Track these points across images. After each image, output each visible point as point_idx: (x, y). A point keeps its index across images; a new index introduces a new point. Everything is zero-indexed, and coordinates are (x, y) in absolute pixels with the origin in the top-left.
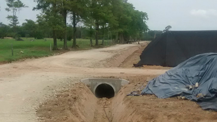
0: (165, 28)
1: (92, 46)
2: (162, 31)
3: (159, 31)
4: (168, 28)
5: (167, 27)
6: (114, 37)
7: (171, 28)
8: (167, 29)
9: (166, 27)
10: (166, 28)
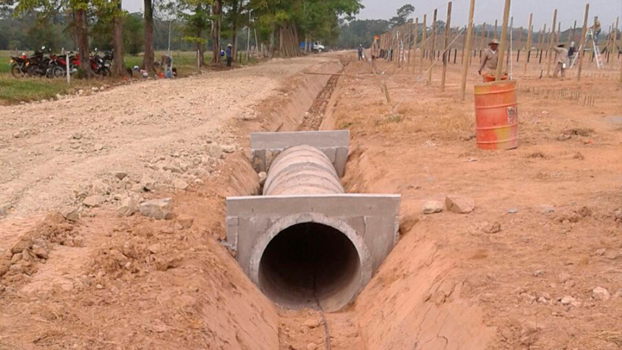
0: (398, 13)
1: (203, 64)
2: (388, 20)
3: (379, 20)
4: (404, 10)
5: (402, 8)
6: (264, 37)
7: (412, 11)
8: (401, 13)
9: (400, 8)
10: (400, 10)
